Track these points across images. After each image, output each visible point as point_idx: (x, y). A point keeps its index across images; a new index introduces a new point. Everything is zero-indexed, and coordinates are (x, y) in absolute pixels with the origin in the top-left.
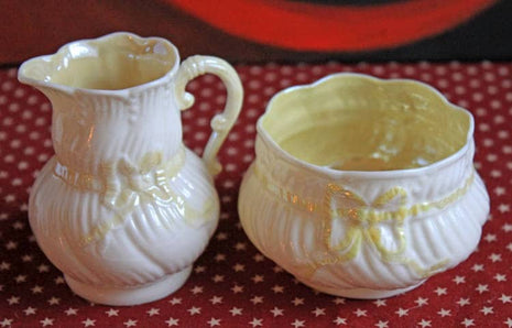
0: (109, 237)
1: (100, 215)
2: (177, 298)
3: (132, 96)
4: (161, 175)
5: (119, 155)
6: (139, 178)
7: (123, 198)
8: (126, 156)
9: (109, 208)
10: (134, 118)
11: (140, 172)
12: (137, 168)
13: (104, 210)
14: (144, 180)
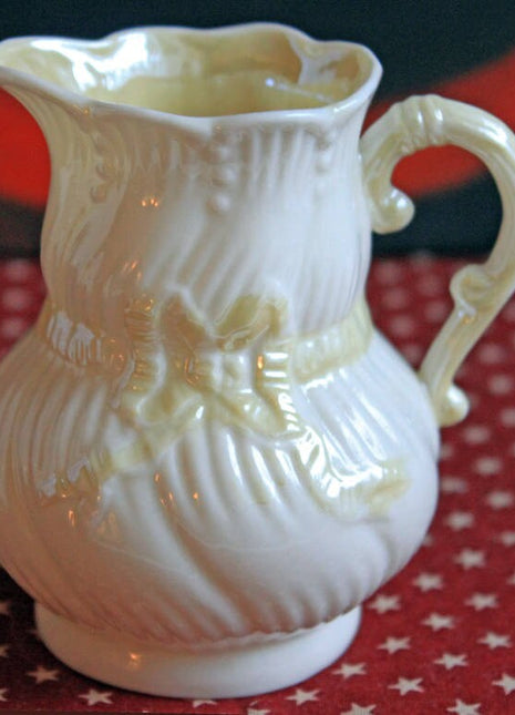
0: (109, 491)
1: (99, 434)
2: (353, 662)
3: (220, 136)
4: (277, 366)
5: (171, 286)
6: (217, 359)
7: (165, 401)
8: (186, 295)
9: (127, 420)
10: (224, 201)
11: (220, 345)
12: (212, 331)
13: (113, 423)
14: (227, 368)
